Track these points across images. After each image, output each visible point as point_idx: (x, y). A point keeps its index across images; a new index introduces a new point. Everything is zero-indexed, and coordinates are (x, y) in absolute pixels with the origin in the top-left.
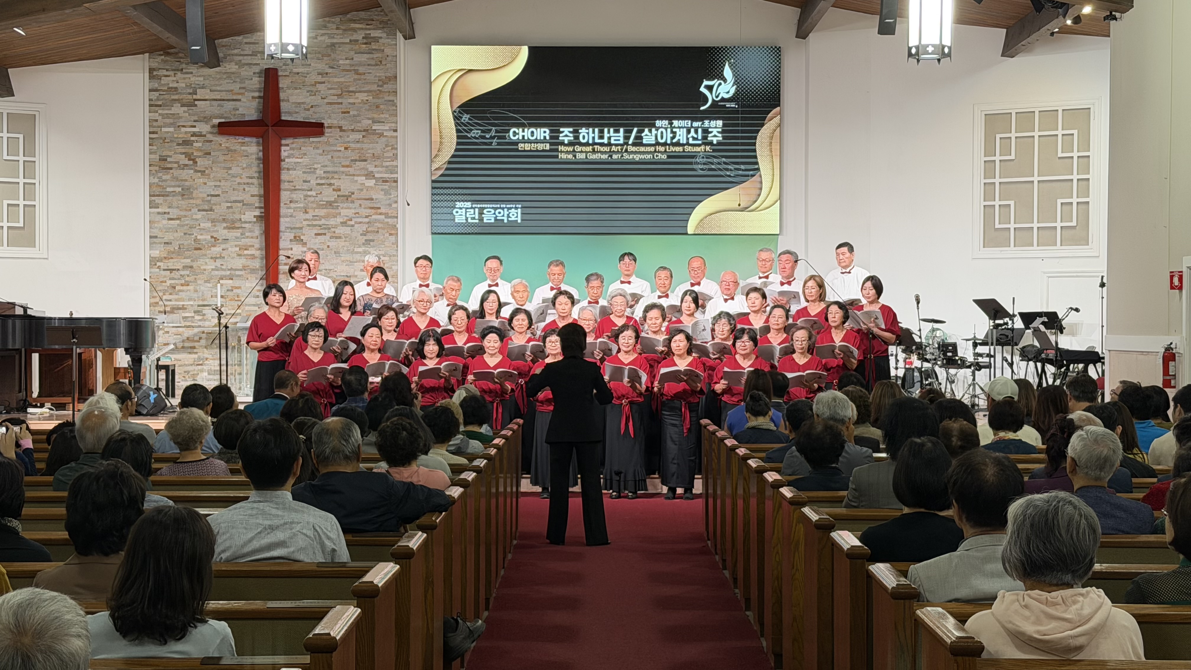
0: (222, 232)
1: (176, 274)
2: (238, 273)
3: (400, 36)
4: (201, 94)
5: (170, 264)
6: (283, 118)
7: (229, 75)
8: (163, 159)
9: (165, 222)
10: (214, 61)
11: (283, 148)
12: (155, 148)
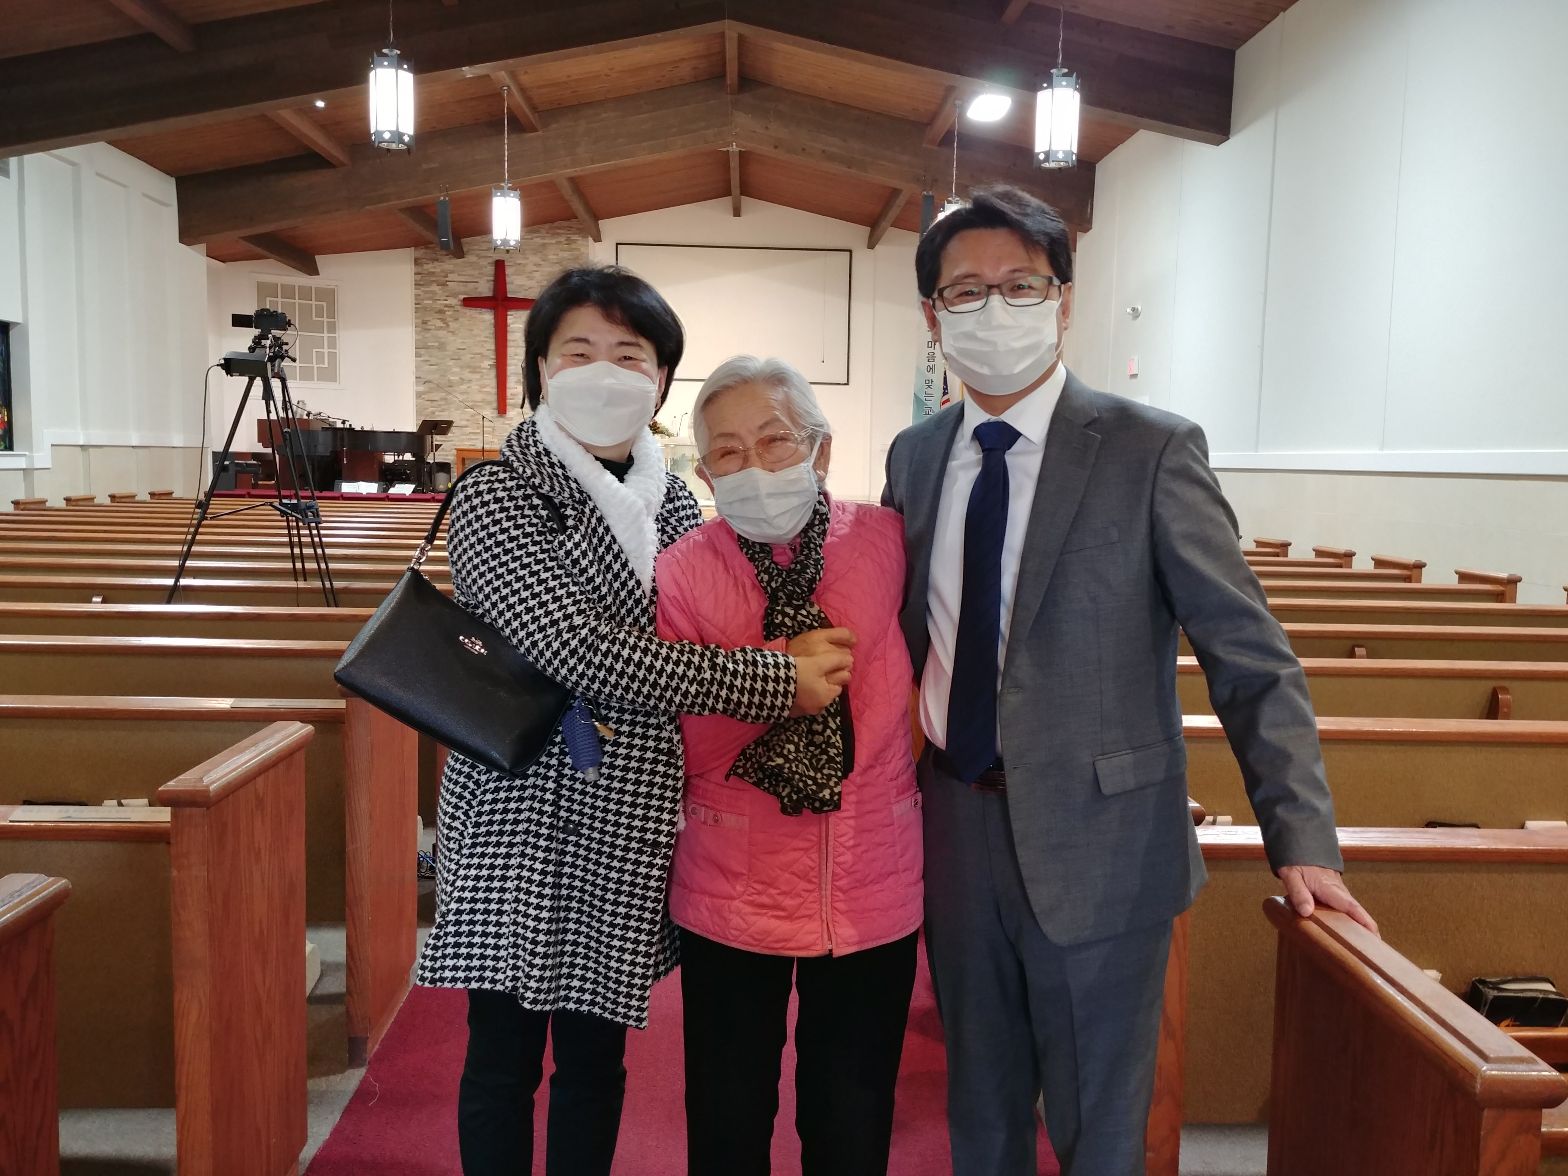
0: (468, 375)
1: (435, 404)
2: (479, 404)
3: (590, 239)
4: (451, 277)
5: (432, 396)
6: (509, 295)
7: (471, 264)
8: (425, 323)
9: (427, 367)
10: (459, 253)
11: (509, 317)
12: (419, 314)
